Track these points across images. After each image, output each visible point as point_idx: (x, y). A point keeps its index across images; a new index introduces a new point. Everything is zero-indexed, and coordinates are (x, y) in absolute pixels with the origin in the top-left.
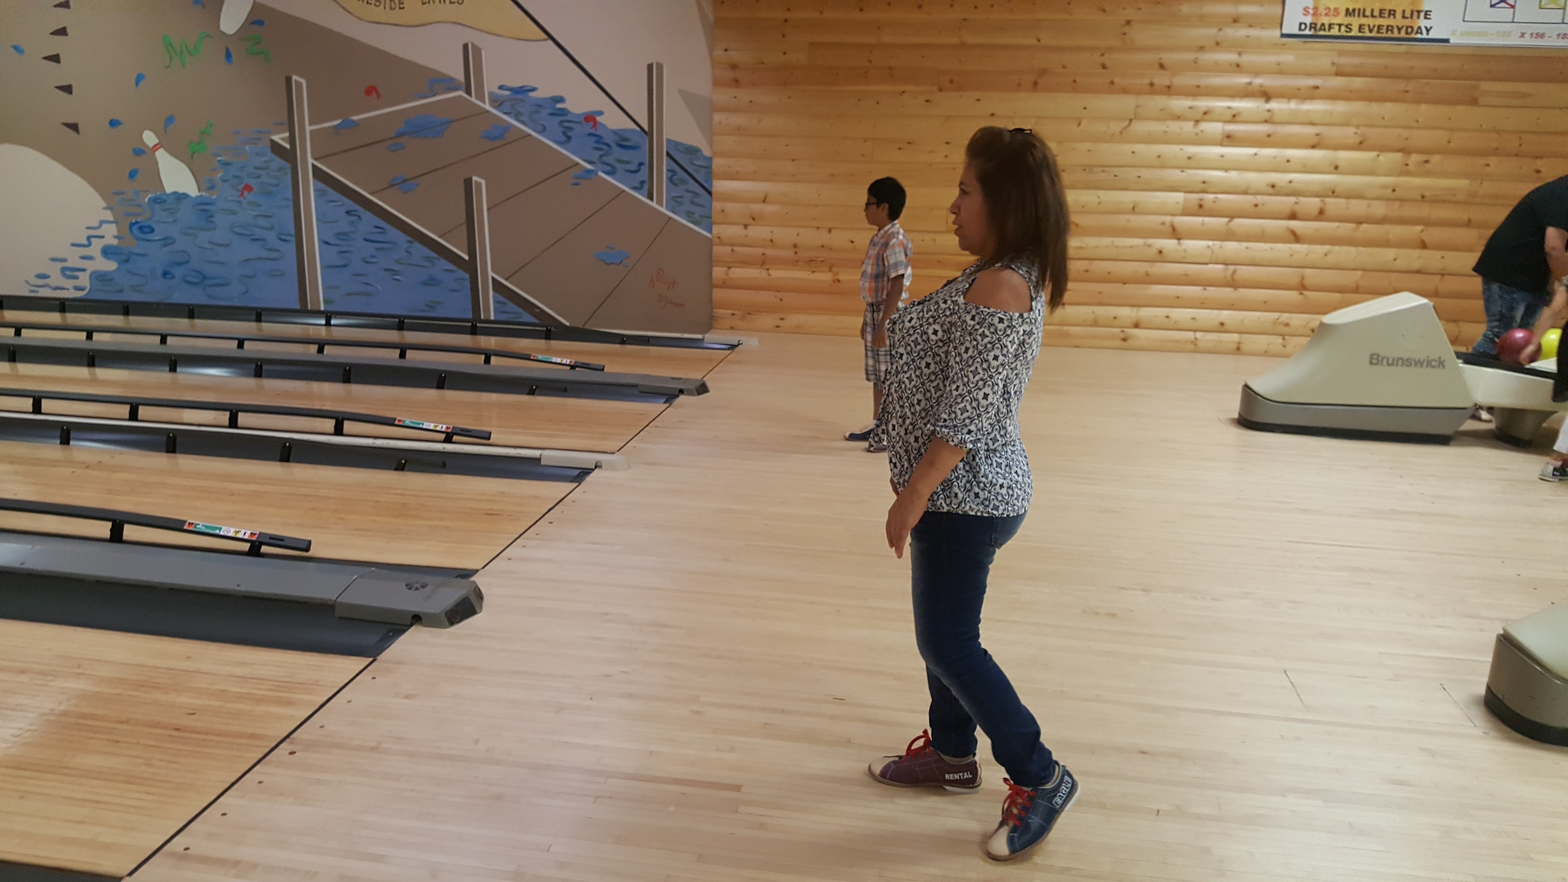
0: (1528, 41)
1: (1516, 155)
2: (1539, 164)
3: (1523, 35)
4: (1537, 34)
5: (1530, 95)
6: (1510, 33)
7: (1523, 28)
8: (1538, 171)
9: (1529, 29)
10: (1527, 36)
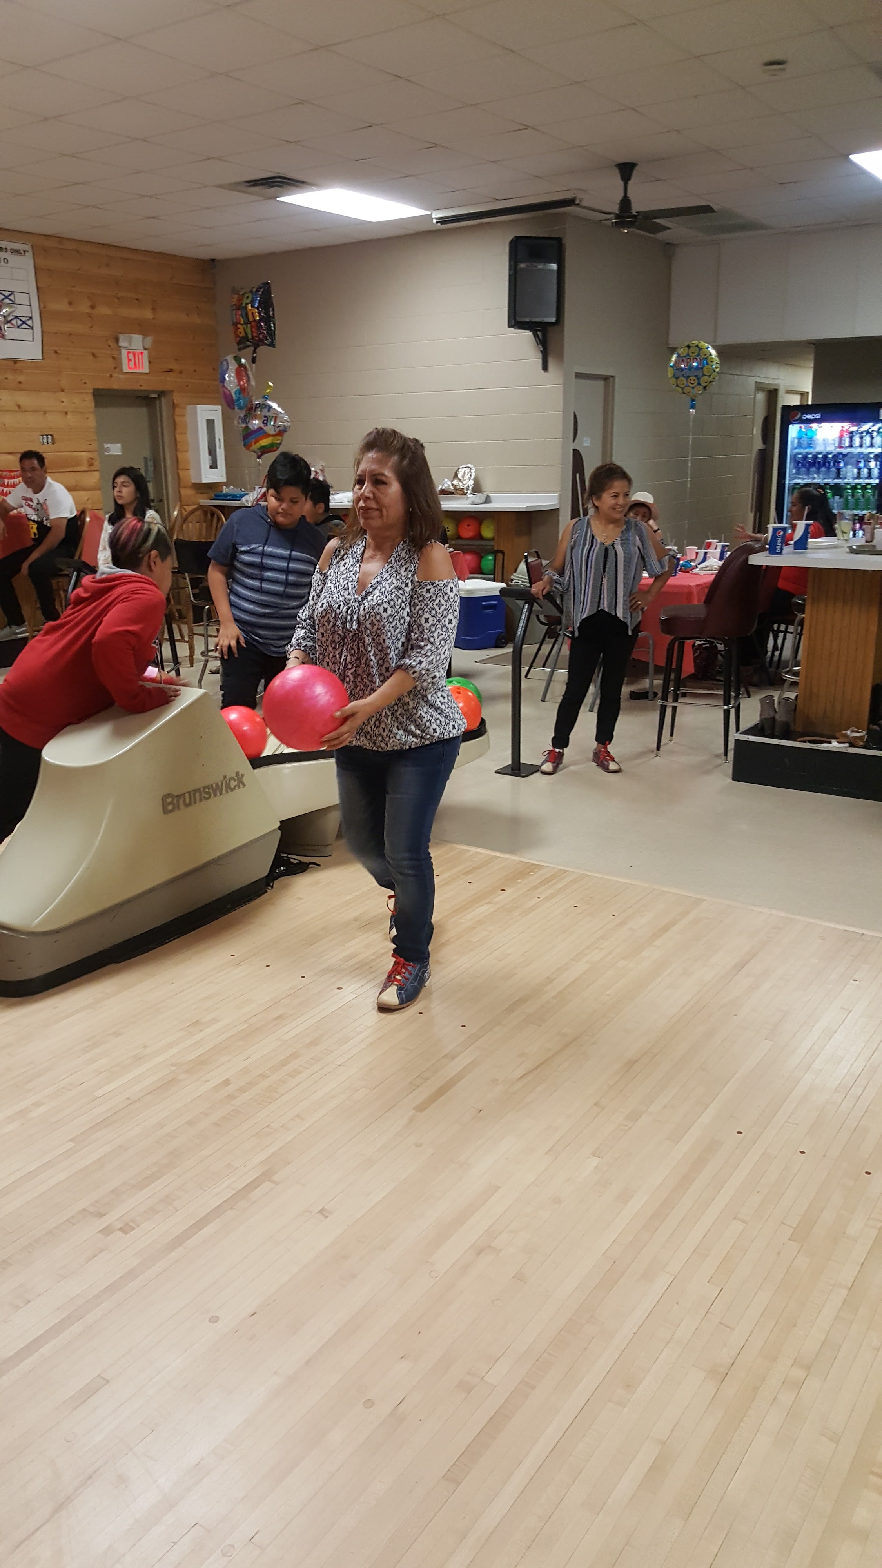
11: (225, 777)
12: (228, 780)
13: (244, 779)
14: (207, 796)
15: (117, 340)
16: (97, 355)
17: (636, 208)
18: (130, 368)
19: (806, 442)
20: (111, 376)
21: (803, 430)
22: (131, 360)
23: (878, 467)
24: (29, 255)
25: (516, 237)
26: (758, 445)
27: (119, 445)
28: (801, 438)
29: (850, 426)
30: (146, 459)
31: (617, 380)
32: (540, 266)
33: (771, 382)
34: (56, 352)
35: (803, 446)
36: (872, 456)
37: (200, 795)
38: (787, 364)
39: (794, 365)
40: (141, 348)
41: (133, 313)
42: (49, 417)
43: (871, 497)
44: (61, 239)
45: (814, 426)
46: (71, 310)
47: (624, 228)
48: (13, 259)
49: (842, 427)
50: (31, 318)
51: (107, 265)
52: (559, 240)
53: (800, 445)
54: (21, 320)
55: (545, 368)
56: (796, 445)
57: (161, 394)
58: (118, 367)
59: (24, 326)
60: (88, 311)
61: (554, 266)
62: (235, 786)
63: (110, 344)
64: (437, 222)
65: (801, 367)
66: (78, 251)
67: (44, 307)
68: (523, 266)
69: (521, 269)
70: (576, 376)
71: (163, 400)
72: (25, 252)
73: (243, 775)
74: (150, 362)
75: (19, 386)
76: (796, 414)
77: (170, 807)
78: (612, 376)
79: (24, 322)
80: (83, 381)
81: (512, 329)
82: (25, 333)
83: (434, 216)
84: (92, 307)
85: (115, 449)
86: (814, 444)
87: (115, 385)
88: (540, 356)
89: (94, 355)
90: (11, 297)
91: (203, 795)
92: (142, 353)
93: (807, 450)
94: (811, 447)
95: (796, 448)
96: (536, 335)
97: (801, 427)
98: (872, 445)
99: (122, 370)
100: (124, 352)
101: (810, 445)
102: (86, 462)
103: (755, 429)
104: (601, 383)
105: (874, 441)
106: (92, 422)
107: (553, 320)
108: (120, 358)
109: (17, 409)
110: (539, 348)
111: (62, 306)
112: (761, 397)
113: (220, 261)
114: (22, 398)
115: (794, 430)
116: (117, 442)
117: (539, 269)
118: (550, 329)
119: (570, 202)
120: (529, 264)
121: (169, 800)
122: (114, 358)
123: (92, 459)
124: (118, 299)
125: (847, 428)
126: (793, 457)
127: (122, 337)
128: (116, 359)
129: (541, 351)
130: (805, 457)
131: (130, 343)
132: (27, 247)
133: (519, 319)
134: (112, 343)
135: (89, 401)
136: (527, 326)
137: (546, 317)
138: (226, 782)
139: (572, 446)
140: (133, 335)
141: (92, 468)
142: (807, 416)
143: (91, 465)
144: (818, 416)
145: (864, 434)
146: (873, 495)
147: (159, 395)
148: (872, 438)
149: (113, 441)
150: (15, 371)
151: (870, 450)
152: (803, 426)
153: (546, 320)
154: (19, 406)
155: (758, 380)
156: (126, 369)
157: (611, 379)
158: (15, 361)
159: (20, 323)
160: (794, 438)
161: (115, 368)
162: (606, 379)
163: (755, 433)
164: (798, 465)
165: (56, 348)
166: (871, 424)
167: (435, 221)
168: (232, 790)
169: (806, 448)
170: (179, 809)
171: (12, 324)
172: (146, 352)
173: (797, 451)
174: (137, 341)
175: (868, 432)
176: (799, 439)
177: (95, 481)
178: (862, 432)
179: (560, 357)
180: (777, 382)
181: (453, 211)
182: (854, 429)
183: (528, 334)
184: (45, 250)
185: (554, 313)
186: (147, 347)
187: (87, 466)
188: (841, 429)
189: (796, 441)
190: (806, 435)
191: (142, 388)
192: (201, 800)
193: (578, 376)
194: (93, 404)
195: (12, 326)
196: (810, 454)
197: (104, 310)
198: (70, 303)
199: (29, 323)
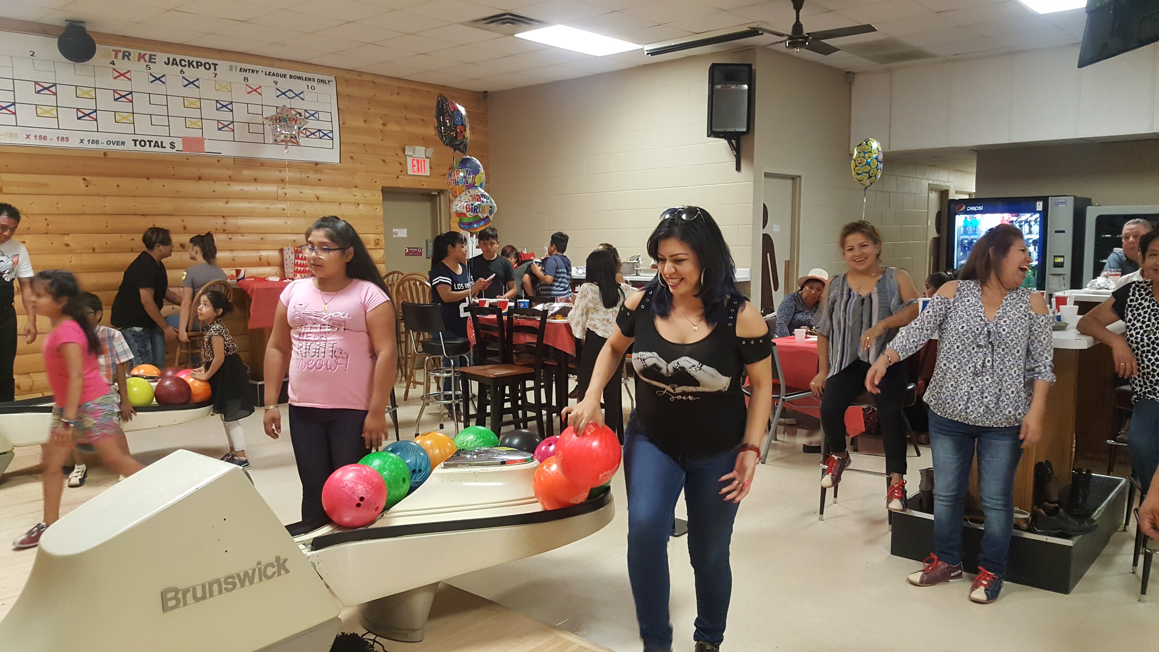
0: (32, 142)
1: (46, 233)
2: (67, 239)
3: (28, 137)
4: (40, 136)
5: (47, 185)
6: (17, 134)
7: (29, 131)
8: (67, 245)
9: (32, 132)
10: (32, 137)
11: (259, 563)
12: (263, 567)
13: (287, 565)
14: (230, 587)
15: (404, 150)
16: (386, 160)
17: (806, 30)
18: (414, 172)
19: (971, 230)
20: (398, 177)
21: (968, 219)
22: (415, 166)
23: (1037, 251)
24: (333, 86)
25: (713, 64)
26: (933, 233)
27: (405, 230)
28: (966, 227)
29: (1010, 216)
30: (427, 241)
31: (803, 178)
32: (733, 87)
33: (943, 184)
34: (352, 158)
35: (970, 233)
36: (1031, 241)
37: (220, 586)
38: (956, 170)
39: (962, 171)
40: (424, 157)
41: (420, 130)
42: (343, 206)
43: (1032, 276)
44: (360, 73)
45: (978, 216)
46: (367, 126)
47: (797, 47)
48: (319, 87)
49: (1003, 217)
50: (332, 131)
51: (398, 94)
52: (750, 66)
53: (965, 232)
54: (323, 133)
55: (738, 169)
56: (962, 232)
57: (441, 192)
58: (404, 171)
59: (326, 137)
60: (381, 127)
61: (746, 87)
62: (274, 573)
63: (397, 153)
64: (648, 54)
65: (967, 172)
66: (374, 83)
67: (343, 124)
68: (718, 87)
69: (718, 90)
70: (765, 175)
71: (442, 197)
72: (329, 82)
73: (285, 560)
74: (431, 168)
75: (319, 183)
76: (962, 207)
77: (172, 603)
78: (799, 176)
79: (326, 135)
80: (374, 180)
81: (709, 138)
82: (327, 143)
83: (645, 49)
84: (384, 125)
85: (402, 233)
86: (978, 232)
87: (402, 183)
88: (735, 159)
89: (384, 161)
90: (316, 115)
91: (224, 586)
92: (424, 161)
93: (972, 237)
94: (976, 234)
95: (962, 235)
96: (730, 143)
97: (966, 218)
98: (1030, 232)
99: (407, 173)
100: (409, 160)
101: (974, 232)
102: (373, 242)
103: (929, 221)
104: (790, 182)
105: (1033, 229)
106: (380, 211)
107: (744, 130)
108: (406, 165)
109: (316, 200)
110: (733, 153)
111: (359, 123)
112: (934, 196)
113: (493, 93)
114: (321, 192)
115: (960, 220)
116: (403, 228)
117: (733, 89)
118: (743, 137)
119: (754, 32)
120: (724, 85)
121: (170, 595)
122: (400, 163)
123: (379, 240)
124: (406, 119)
125: (1007, 218)
126: (960, 243)
127: (407, 148)
128: (403, 165)
129: (735, 155)
130: (971, 242)
131: (414, 152)
132: (332, 78)
133: (715, 130)
134: (400, 153)
135: (378, 196)
136: (723, 135)
137: (738, 127)
138: (260, 569)
139: (762, 231)
140: (416, 147)
141: (378, 247)
142: (972, 208)
143: (377, 244)
144: (981, 208)
145: (1023, 223)
146: (1034, 275)
147: (438, 193)
148: (1030, 226)
149: (401, 227)
150: (316, 171)
151: (1029, 236)
152: (968, 216)
153: (738, 130)
154: (318, 198)
155: (931, 182)
156: (410, 172)
157: (798, 178)
158: (316, 164)
159: (321, 134)
160: (961, 227)
161: (402, 171)
162: (793, 178)
163: (929, 224)
164: (965, 249)
165: (352, 155)
166: (1029, 215)
167: (646, 53)
168: (269, 578)
169: (971, 235)
170: (185, 604)
171: (315, 136)
172: (428, 160)
173: (963, 237)
174: (420, 151)
175: (1026, 222)
176: (965, 227)
177: (379, 257)
178: (1021, 222)
179: (751, 159)
180: (948, 184)
181: (660, 44)
182: (1014, 219)
183: (723, 142)
184: (346, 81)
185: (745, 123)
186: (428, 156)
187: (374, 245)
188: (1002, 219)
189: (962, 229)
190: (971, 223)
191: (423, 187)
192: (220, 592)
193: (767, 175)
194: (382, 199)
195: (315, 137)
196: (975, 239)
197: (393, 127)
198: (365, 121)
199: (330, 135)
